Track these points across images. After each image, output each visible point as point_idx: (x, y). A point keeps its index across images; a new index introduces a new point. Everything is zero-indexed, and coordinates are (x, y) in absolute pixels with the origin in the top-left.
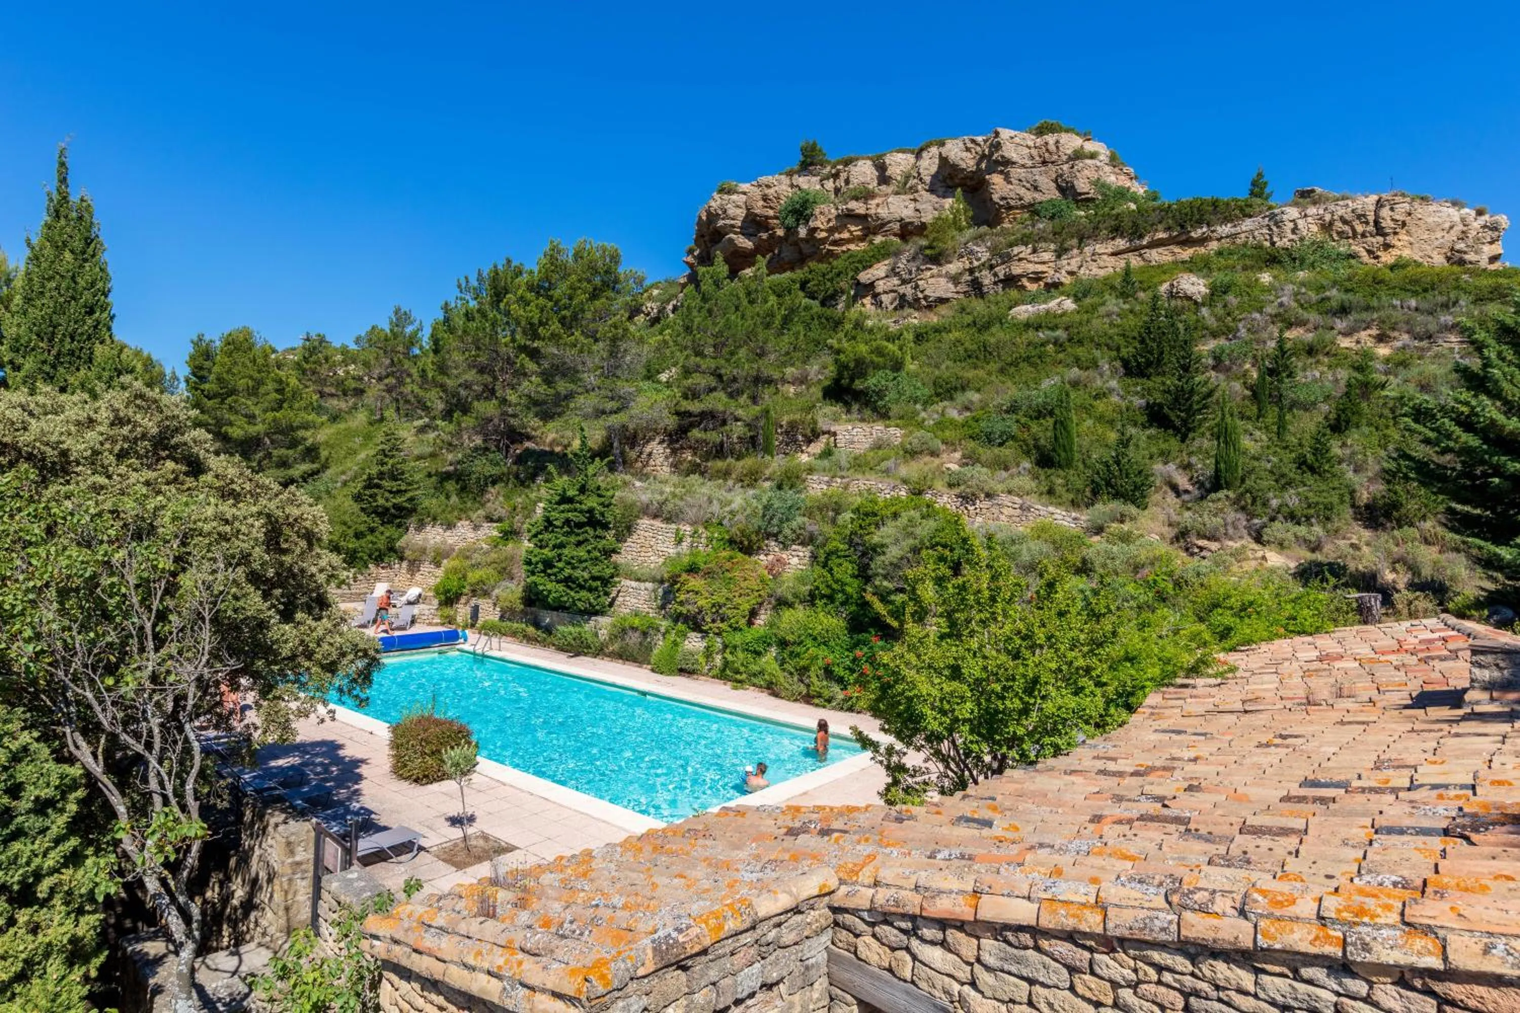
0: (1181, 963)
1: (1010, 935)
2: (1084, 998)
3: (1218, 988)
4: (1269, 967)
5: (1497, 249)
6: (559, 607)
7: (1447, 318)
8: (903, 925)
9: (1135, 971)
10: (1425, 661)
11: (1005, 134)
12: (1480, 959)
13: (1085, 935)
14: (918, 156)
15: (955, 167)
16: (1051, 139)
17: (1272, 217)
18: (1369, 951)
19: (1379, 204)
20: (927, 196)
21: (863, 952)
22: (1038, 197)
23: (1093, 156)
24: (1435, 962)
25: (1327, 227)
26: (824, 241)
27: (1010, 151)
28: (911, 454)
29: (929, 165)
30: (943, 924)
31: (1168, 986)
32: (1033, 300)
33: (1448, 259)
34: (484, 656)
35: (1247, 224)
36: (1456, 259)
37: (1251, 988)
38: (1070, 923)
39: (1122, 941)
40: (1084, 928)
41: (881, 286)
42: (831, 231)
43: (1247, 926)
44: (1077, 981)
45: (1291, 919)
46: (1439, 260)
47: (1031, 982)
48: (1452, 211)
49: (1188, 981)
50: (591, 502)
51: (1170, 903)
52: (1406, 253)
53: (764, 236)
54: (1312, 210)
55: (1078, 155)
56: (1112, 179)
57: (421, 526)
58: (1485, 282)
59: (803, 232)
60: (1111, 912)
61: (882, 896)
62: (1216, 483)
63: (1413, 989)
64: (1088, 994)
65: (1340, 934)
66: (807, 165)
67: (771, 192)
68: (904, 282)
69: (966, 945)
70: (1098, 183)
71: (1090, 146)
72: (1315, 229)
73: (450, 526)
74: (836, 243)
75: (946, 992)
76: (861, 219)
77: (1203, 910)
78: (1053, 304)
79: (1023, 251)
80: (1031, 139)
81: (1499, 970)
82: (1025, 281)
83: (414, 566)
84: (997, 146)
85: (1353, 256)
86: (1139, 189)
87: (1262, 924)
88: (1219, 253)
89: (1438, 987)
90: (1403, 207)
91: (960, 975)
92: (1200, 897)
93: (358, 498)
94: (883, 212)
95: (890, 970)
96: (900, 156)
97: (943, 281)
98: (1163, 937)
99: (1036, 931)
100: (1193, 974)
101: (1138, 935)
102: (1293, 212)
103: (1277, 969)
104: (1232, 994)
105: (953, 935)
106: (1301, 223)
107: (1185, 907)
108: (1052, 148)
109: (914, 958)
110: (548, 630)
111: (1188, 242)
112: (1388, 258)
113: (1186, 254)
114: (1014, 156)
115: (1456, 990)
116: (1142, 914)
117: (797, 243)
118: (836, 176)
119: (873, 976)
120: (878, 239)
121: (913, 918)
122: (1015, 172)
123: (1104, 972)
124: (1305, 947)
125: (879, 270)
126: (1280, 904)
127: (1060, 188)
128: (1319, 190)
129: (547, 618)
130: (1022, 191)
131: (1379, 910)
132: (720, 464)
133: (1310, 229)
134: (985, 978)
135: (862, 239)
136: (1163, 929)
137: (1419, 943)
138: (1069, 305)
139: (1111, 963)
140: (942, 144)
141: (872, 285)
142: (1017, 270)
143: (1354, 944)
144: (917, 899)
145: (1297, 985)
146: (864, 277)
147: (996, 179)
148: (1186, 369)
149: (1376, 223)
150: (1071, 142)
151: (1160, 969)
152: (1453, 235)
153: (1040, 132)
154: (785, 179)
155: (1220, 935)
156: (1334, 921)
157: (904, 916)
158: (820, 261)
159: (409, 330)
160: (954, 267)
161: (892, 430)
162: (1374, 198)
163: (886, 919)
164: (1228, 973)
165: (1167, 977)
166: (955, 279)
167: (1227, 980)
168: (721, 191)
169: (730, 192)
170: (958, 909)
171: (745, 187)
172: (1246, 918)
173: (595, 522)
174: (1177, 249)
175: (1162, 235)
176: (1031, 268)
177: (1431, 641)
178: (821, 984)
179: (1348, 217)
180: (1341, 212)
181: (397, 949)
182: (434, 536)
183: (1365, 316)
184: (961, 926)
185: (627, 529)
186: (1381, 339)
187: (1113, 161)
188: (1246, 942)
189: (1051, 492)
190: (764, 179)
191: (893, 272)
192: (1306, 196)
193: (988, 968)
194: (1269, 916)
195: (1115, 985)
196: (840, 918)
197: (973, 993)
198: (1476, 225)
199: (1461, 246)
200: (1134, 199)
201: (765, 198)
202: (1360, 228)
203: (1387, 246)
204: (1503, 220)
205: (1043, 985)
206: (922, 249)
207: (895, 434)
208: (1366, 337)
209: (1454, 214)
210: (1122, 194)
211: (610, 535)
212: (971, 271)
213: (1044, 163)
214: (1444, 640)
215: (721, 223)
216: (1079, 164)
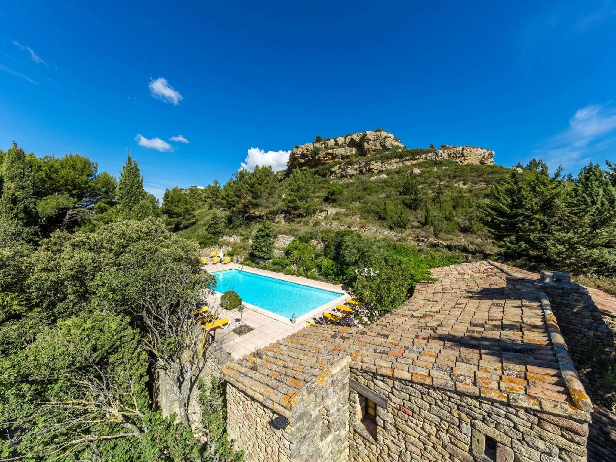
0: (456, 396)
1: (404, 382)
2: (426, 401)
3: (468, 405)
4: (484, 401)
5: (492, 160)
6: (260, 258)
7: (481, 179)
8: (371, 374)
9: (442, 396)
10: (488, 276)
11: (368, 132)
12: (553, 409)
13: (426, 385)
14: (345, 138)
15: (355, 141)
16: (379, 133)
17: (436, 153)
18: (517, 402)
19: (463, 149)
20: (348, 148)
21: (359, 380)
22: (377, 148)
23: (390, 137)
24: (538, 408)
25: (449, 155)
26: (322, 160)
27: (369, 136)
28: (347, 215)
29: (348, 140)
30: (383, 376)
31: (452, 402)
32: (376, 175)
33: (480, 162)
34: (241, 271)
35: (430, 155)
36: (482, 163)
37: (479, 407)
38: (422, 381)
39: (438, 388)
40: (426, 383)
41: (337, 172)
42: (324, 157)
43: (477, 389)
44: (424, 397)
45: (491, 389)
46: (478, 163)
47: (410, 395)
48: (481, 150)
49: (459, 402)
50: (267, 231)
51: (452, 379)
52: (470, 161)
53: (307, 159)
54: (446, 151)
55: (386, 137)
56: (395, 143)
57: (222, 237)
58: (490, 170)
59: (317, 158)
60: (434, 380)
61: (365, 366)
62: (425, 224)
63: (530, 414)
64: (428, 401)
65: (506, 395)
66: (318, 140)
67: (308, 148)
68: (343, 171)
69: (390, 382)
70: (391, 145)
71: (389, 135)
72: (447, 155)
73: (230, 236)
74: (325, 160)
75: (384, 395)
76: (332, 154)
77: (462, 382)
78: (381, 176)
79: (374, 162)
80: (374, 133)
81: (559, 413)
82: (374, 170)
83: (221, 247)
84: (366, 135)
85: (457, 162)
86: (401, 146)
87: (482, 389)
88: (423, 162)
89: (539, 415)
90: (469, 150)
91: (388, 390)
92: (461, 378)
93: (207, 230)
94: (337, 152)
95: (367, 386)
96: (341, 138)
97: (353, 170)
98: (451, 389)
99: (411, 382)
100: (460, 400)
101: (443, 387)
102: (441, 151)
103: (487, 402)
104: (473, 407)
105: (386, 379)
106: (443, 154)
107: (457, 381)
108: (379, 135)
109: (375, 384)
110: (258, 264)
111: (415, 159)
112: (465, 163)
113: (414, 162)
114: (370, 138)
115: (544, 416)
116: (444, 381)
117: (315, 161)
118: (325, 143)
119: (362, 387)
120: (336, 160)
121: (374, 373)
122: (370, 142)
123: (433, 396)
124: (496, 398)
125: (337, 168)
126: (487, 383)
127: (381, 146)
128: (447, 146)
129: (257, 260)
130: (372, 147)
131: (518, 389)
132: (299, 219)
133: (446, 156)
134: (396, 392)
135: (331, 159)
136: (451, 387)
137: (532, 401)
138: (386, 176)
139: (435, 393)
140: (351, 135)
141: (335, 172)
142: (371, 167)
143: (512, 399)
144: (375, 368)
145: (493, 407)
146: (333, 169)
147: (366, 144)
148: (416, 193)
149: (462, 154)
150: (384, 134)
151: (449, 397)
152: (482, 156)
153: (376, 131)
154: (312, 144)
155: (469, 391)
156: (504, 391)
157: (371, 372)
158: (321, 165)
159: (218, 185)
160: (355, 167)
161: (342, 210)
162: (461, 147)
163: (366, 372)
164: (471, 401)
165: (452, 400)
166: (356, 170)
167: (471, 403)
168: (296, 147)
169: (298, 148)
170: (388, 373)
171: (301, 146)
172: (476, 386)
173: (268, 235)
174: (412, 161)
175: (408, 158)
176: (375, 166)
177: (487, 269)
178: (347, 388)
179: (455, 152)
180: (453, 151)
181: (232, 379)
182: (226, 238)
183: (460, 178)
184: (389, 377)
185: (276, 237)
186: (464, 184)
187: (395, 139)
188: (477, 394)
189: (383, 226)
190: (306, 144)
191: (340, 168)
192: (444, 147)
193: (396, 389)
194: (484, 387)
195: (436, 399)
196: (352, 370)
197: (392, 396)
198: (487, 154)
199: (483, 159)
200: (400, 148)
201: (307, 149)
202: (458, 155)
203: (465, 160)
204: (494, 152)
205: (413, 396)
206: (347, 162)
207: (343, 210)
208: (461, 183)
209: (481, 151)
210: (397, 147)
211: (272, 239)
212: (360, 168)
213: (377, 139)
214: (491, 269)
215: (296, 156)
216: (386, 140)
